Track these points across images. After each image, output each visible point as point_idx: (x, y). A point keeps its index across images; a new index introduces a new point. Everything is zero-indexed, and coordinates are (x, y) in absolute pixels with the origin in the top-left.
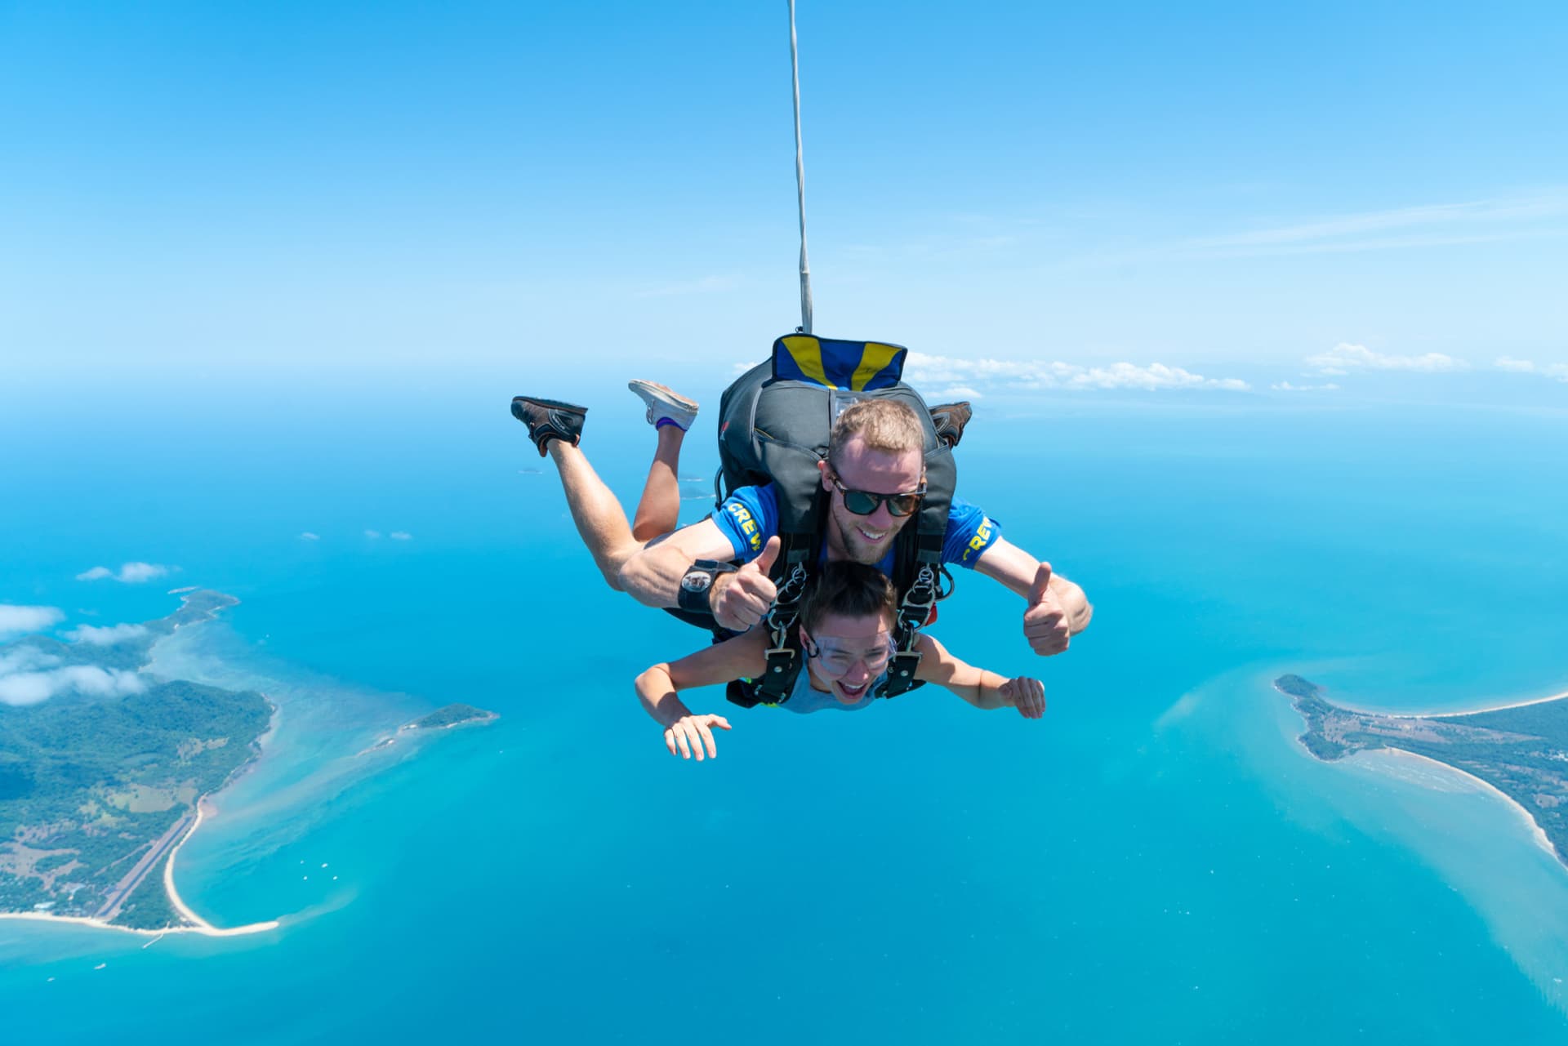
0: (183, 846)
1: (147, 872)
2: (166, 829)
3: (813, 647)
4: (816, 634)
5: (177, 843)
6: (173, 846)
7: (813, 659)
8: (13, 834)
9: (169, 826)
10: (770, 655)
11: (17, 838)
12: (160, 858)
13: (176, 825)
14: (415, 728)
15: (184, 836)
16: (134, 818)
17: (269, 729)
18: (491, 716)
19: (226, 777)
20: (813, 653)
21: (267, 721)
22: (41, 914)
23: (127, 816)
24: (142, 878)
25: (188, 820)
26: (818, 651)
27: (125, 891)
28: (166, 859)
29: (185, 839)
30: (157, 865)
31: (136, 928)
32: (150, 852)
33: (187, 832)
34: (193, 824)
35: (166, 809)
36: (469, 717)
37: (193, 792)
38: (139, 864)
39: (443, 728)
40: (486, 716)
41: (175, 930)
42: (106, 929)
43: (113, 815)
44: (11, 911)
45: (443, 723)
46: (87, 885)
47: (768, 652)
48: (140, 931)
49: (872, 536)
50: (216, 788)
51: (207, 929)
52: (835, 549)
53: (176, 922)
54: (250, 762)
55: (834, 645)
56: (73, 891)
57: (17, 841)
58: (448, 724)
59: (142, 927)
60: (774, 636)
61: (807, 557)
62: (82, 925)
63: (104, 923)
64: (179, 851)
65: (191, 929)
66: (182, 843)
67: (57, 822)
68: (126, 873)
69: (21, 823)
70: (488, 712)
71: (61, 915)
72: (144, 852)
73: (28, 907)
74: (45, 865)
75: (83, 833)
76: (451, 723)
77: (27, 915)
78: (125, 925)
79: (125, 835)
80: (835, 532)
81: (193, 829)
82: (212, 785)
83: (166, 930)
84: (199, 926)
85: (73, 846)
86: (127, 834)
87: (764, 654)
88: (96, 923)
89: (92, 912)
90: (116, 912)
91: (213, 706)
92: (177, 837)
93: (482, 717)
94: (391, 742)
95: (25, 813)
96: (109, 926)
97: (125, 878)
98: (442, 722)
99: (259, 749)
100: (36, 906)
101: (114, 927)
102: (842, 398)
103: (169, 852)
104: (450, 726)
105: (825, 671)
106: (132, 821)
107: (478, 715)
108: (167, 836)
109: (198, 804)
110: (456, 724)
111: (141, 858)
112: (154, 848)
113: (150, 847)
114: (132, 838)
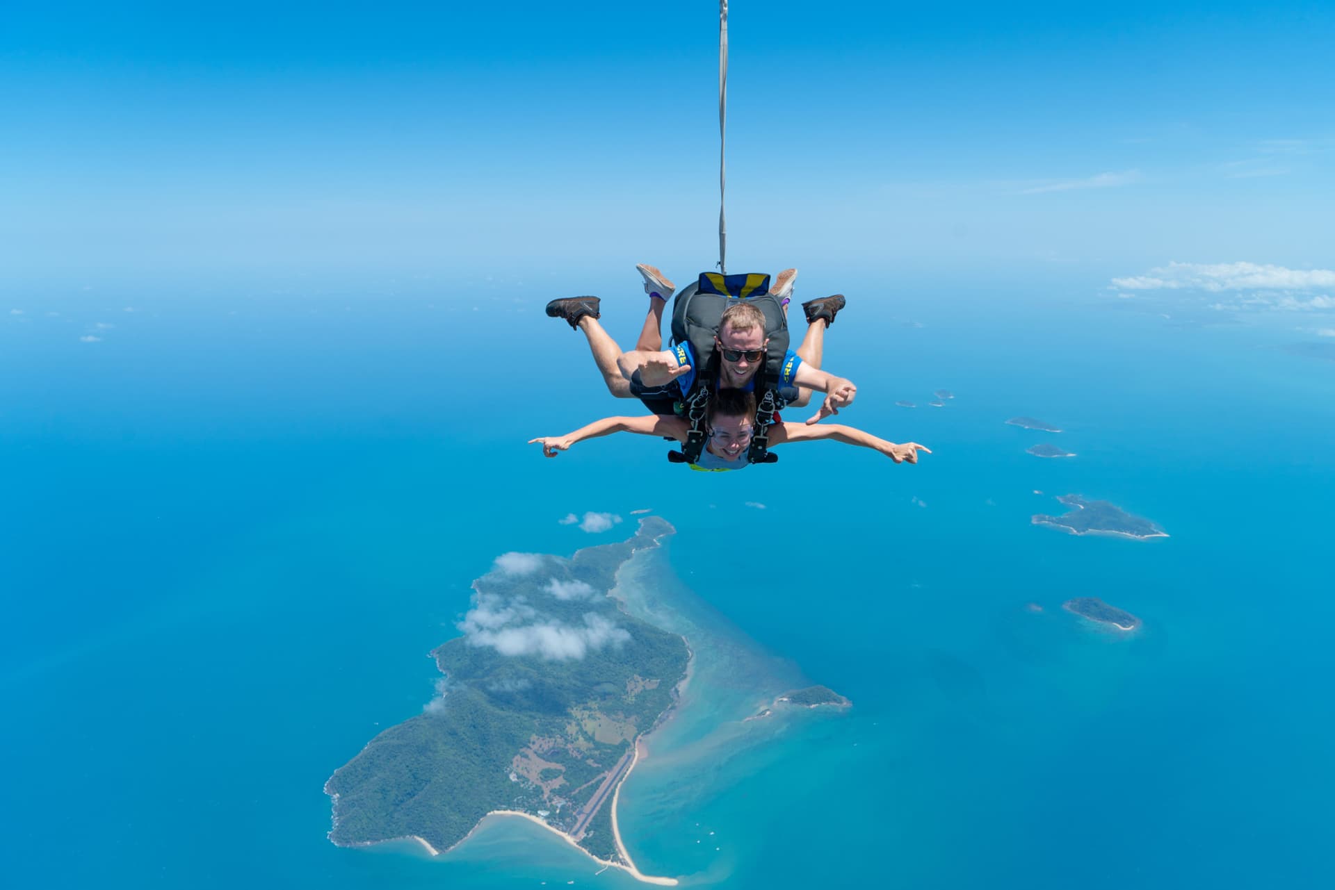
0: (625, 782)
1: (601, 803)
2: (615, 763)
3: (711, 431)
4: (712, 425)
5: (621, 779)
6: (619, 782)
7: (712, 438)
8: (529, 742)
9: (617, 761)
10: (690, 433)
11: (531, 745)
12: (609, 791)
13: (622, 760)
14: (786, 701)
15: (625, 773)
16: (598, 746)
17: (685, 677)
18: (845, 703)
19: (654, 721)
20: (711, 434)
21: (684, 669)
22: (540, 820)
23: (594, 744)
24: (598, 808)
25: (629, 757)
26: (714, 434)
27: (588, 815)
28: (613, 793)
29: (626, 776)
30: (608, 797)
31: (592, 854)
32: (605, 781)
33: (627, 770)
34: (631, 763)
35: (617, 743)
36: (828, 701)
37: (634, 730)
38: (598, 791)
39: (808, 707)
40: (841, 702)
41: (615, 864)
42: (575, 847)
43: (586, 739)
44: (525, 812)
45: (809, 703)
46: (567, 802)
47: (688, 431)
48: (594, 857)
49: (739, 372)
50: (648, 730)
51: (633, 871)
52: (724, 380)
53: (616, 859)
54: (671, 708)
55: (722, 430)
56: (559, 805)
57: (531, 749)
58: (811, 705)
59: (597, 856)
60: (692, 424)
61: (709, 383)
62: (563, 838)
63: (575, 842)
64: (621, 787)
65: (624, 867)
66: (624, 779)
67: (554, 737)
68: (589, 799)
69: (534, 732)
70: (844, 698)
71: (552, 826)
72: (600, 781)
73: (534, 812)
74: (547, 775)
75: (566, 752)
76: (814, 704)
77: (533, 818)
78: (586, 848)
79: (590, 762)
80: (723, 372)
81: (632, 767)
82: (645, 726)
83: (609, 863)
84: (629, 866)
85: (562, 762)
86: (592, 761)
87: (686, 432)
88: (570, 840)
89: (568, 828)
90: (582, 835)
91: (651, 648)
92: (621, 773)
93: (838, 703)
94: (768, 713)
95: (537, 724)
96: (577, 846)
97: (590, 802)
98: (807, 702)
99: (678, 696)
100: (539, 812)
101: (580, 848)
102: (733, 302)
103: (616, 786)
104: (813, 706)
105: (716, 443)
106: (596, 749)
107: (835, 700)
108: (616, 768)
109: (636, 743)
110: (817, 705)
111: (599, 786)
112: (607, 778)
113: (605, 778)
114: (596, 765)
